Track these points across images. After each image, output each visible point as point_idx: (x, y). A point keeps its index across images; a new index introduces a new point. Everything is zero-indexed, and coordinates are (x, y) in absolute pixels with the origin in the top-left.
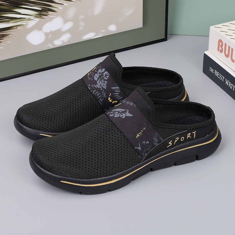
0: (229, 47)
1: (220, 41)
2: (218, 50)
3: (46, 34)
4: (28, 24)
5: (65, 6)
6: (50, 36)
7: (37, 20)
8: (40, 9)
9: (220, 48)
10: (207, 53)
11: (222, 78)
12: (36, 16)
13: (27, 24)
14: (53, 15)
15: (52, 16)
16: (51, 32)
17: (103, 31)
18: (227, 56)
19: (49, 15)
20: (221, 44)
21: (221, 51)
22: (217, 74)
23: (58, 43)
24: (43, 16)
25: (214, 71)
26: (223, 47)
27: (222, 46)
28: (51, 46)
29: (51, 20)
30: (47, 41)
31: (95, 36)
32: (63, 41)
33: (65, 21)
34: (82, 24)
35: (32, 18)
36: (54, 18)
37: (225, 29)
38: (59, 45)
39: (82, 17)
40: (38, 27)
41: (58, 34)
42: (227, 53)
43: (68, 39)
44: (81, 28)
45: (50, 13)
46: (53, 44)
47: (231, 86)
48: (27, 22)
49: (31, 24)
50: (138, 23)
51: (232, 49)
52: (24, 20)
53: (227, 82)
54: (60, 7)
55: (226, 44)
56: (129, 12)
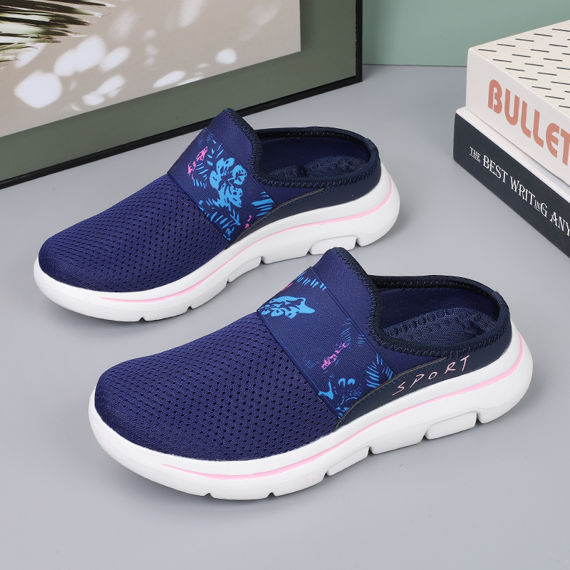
0: (517, 99)
1: (494, 84)
2: (490, 105)
3: (65, 81)
4: (19, 57)
5: (109, 8)
6: (73, 85)
7: (41, 46)
8: (46, 19)
9: (495, 102)
10: (462, 113)
11: (501, 174)
12: (38, 38)
13: (16, 59)
14: (79, 33)
15: (77, 36)
16: (77, 76)
17: (203, 65)
18: (513, 121)
19: (69, 34)
20: (495, 90)
21: (498, 109)
22: (489, 164)
23: (94, 100)
24: (54, 37)
25: (481, 158)
26: (503, 99)
27: (498, 96)
28: (76, 110)
29: (75, 44)
30: (66, 96)
31: (185, 79)
32: (105, 96)
33: (111, 47)
34: (151, 50)
35: (27, 41)
36: (81, 40)
37: (505, 53)
38: (97, 105)
39: (150, 33)
40: (44, 64)
41: (93, 77)
42: (512, 114)
43: (119, 90)
44: (150, 61)
45: (71, 27)
46: (81, 103)
47: (525, 193)
48: (16, 54)
49: (26, 57)
50: (290, 43)
51: (525, 105)
52: (7, 49)
53: (514, 184)
54: (96, 13)
55: (508, 92)
56: (265, 17)
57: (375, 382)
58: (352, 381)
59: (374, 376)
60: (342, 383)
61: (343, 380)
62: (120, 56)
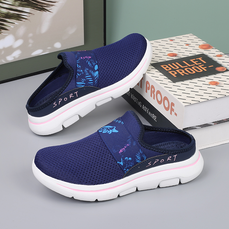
5: (16, 24)
6: (3, 53)
14: (5, 33)
15: (5, 34)
16: (4, 49)
17: (49, 48)
19: (2, 33)
23: (10, 59)
28: (4, 62)
29: (4, 37)
31: (43, 52)
32: (14, 57)
33: (16, 39)
34: (31, 41)
36: (6, 36)
38: (11, 61)
39: (31, 35)
41: (10, 50)
43: (19, 55)
44: (30, 45)
45: (3, 31)
46: (5, 60)
50: (80, 41)
54: (12, 26)
56: (72, 31)
57: (139, 160)
58: (130, 159)
59: (139, 157)
60: (126, 159)
61: (127, 158)
62: (20, 42)
